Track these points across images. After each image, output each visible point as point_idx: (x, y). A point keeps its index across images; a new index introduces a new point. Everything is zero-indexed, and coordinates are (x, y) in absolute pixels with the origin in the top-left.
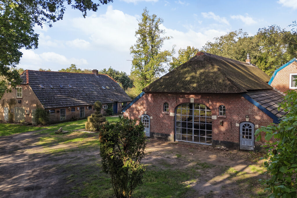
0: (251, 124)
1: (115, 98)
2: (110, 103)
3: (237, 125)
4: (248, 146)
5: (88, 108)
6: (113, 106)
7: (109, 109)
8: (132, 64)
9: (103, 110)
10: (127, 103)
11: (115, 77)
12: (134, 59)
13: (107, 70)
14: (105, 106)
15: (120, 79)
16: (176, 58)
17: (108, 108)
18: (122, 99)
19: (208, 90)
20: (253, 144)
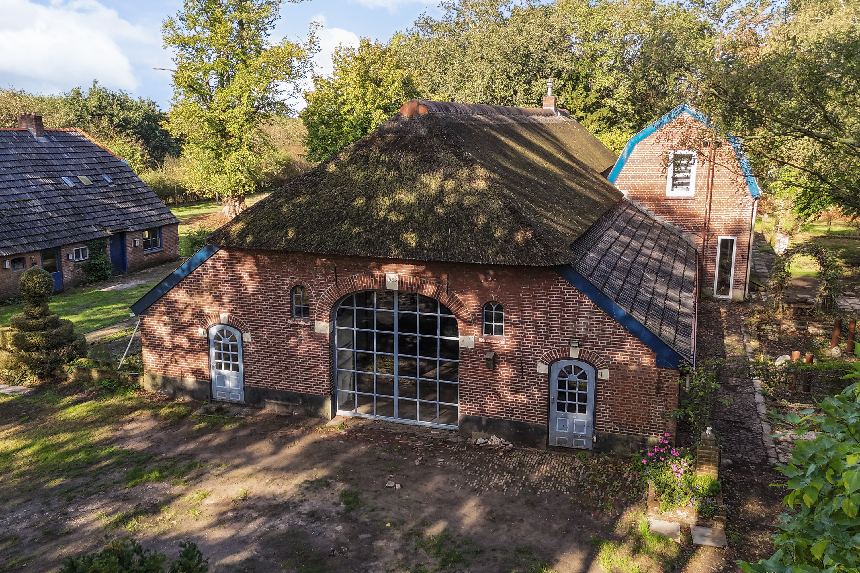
0: (585, 367)
1: (115, 217)
2: (97, 239)
3: (542, 369)
4: (576, 436)
5: (8, 265)
6: (108, 249)
7: (93, 261)
8: (172, 83)
9: (71, 264)
10: (160, 233)
11: (116, 120)
12: (182, 67)
13: (85, 95)
14: (77, 252)
15: (135, 127)
16: (325, 77)
17: (91, 258)
18: (141, 221)
19: (446, 250)
20: (591, 429)
